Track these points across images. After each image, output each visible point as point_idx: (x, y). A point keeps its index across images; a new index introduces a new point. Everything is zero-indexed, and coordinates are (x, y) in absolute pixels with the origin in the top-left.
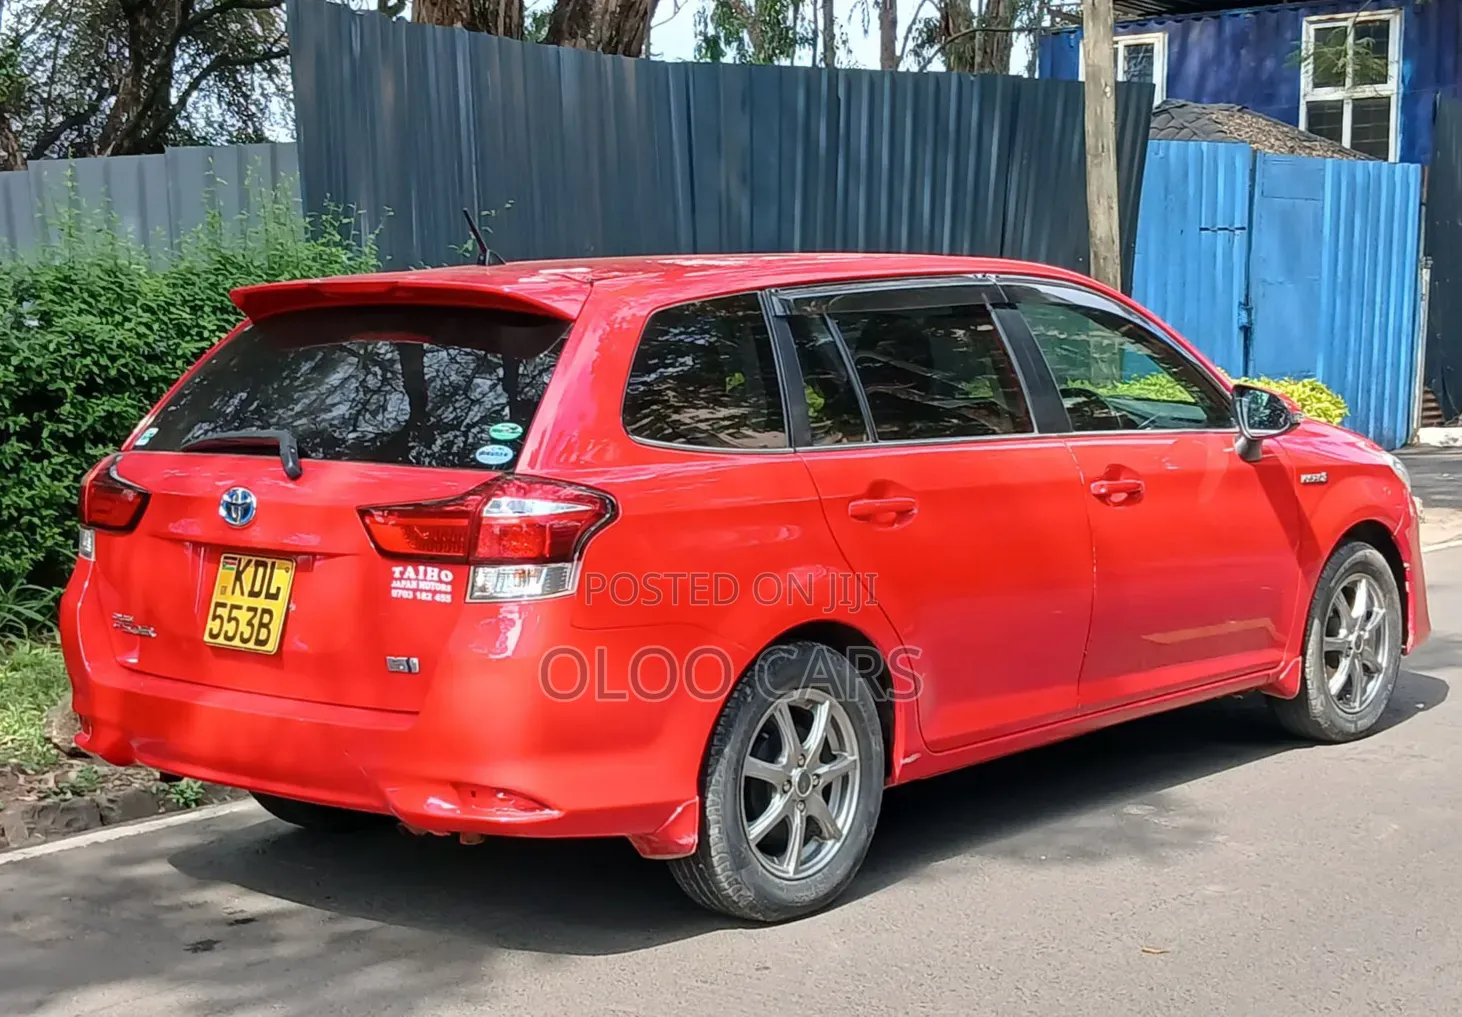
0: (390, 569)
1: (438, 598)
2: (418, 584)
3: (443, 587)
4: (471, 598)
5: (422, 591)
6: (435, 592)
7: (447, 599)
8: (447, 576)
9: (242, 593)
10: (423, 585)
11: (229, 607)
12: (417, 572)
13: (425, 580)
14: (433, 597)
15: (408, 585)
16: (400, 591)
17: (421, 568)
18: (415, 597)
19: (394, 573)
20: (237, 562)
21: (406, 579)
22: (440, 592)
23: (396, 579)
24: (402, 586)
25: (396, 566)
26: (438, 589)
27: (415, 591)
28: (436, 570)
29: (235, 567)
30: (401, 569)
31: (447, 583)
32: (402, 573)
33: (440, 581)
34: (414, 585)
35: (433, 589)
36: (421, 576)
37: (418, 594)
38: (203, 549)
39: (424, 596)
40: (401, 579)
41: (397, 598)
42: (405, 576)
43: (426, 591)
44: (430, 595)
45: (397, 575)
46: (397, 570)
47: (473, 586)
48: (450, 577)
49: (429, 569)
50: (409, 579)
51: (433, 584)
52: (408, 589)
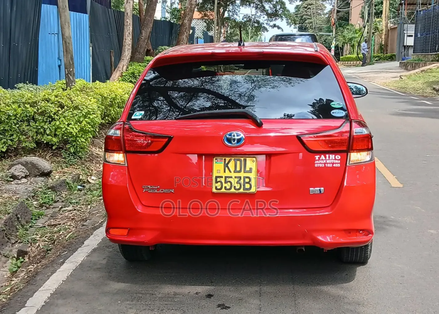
0: (314, 157)
1: (334, 165)
2: (326, 161)
3: (337, 161)
4: (349, 164)
5: (328, 163)
6: (333, 164)
7: (339, 165)
8: (338, 157)
9: (230, 172)
10: (328, 162)
11: (224, 177)
12: (325, 157)
13: (329, 159)
14: (333, 165)
15: (322, 162)
16: (319, 165)
17: (327, 156)
18: (325, 166)
19: (316, 158)
20: (223, 160)
21: (321, 160)
22: (336, 163)
23: (317, 160)
24: (320, 162)
25: (317, 155)
26: (335, 162)
27: (325, 164)
28: (334, 156)
29: (223, 162)
30: (319, 156)
31: (338, 160)
32: (319, 158)
33: (335, 159)
34: (325, 161)
35: (332, 162)
36: (327, 158)
37: (326, 165)
38: (204, 157)
39: (329, 165)
40: (319, 160)
41: (317, 167)
42: (321, 159)
43: (330, 163)
44: (331, 164)
45: (317, 159)
46: (317, 157)
47: (350, 160)
48: (340, 157)
49: (331, 156)
50: (322, 160)
51: (332, 160)
52: (322, 163)
